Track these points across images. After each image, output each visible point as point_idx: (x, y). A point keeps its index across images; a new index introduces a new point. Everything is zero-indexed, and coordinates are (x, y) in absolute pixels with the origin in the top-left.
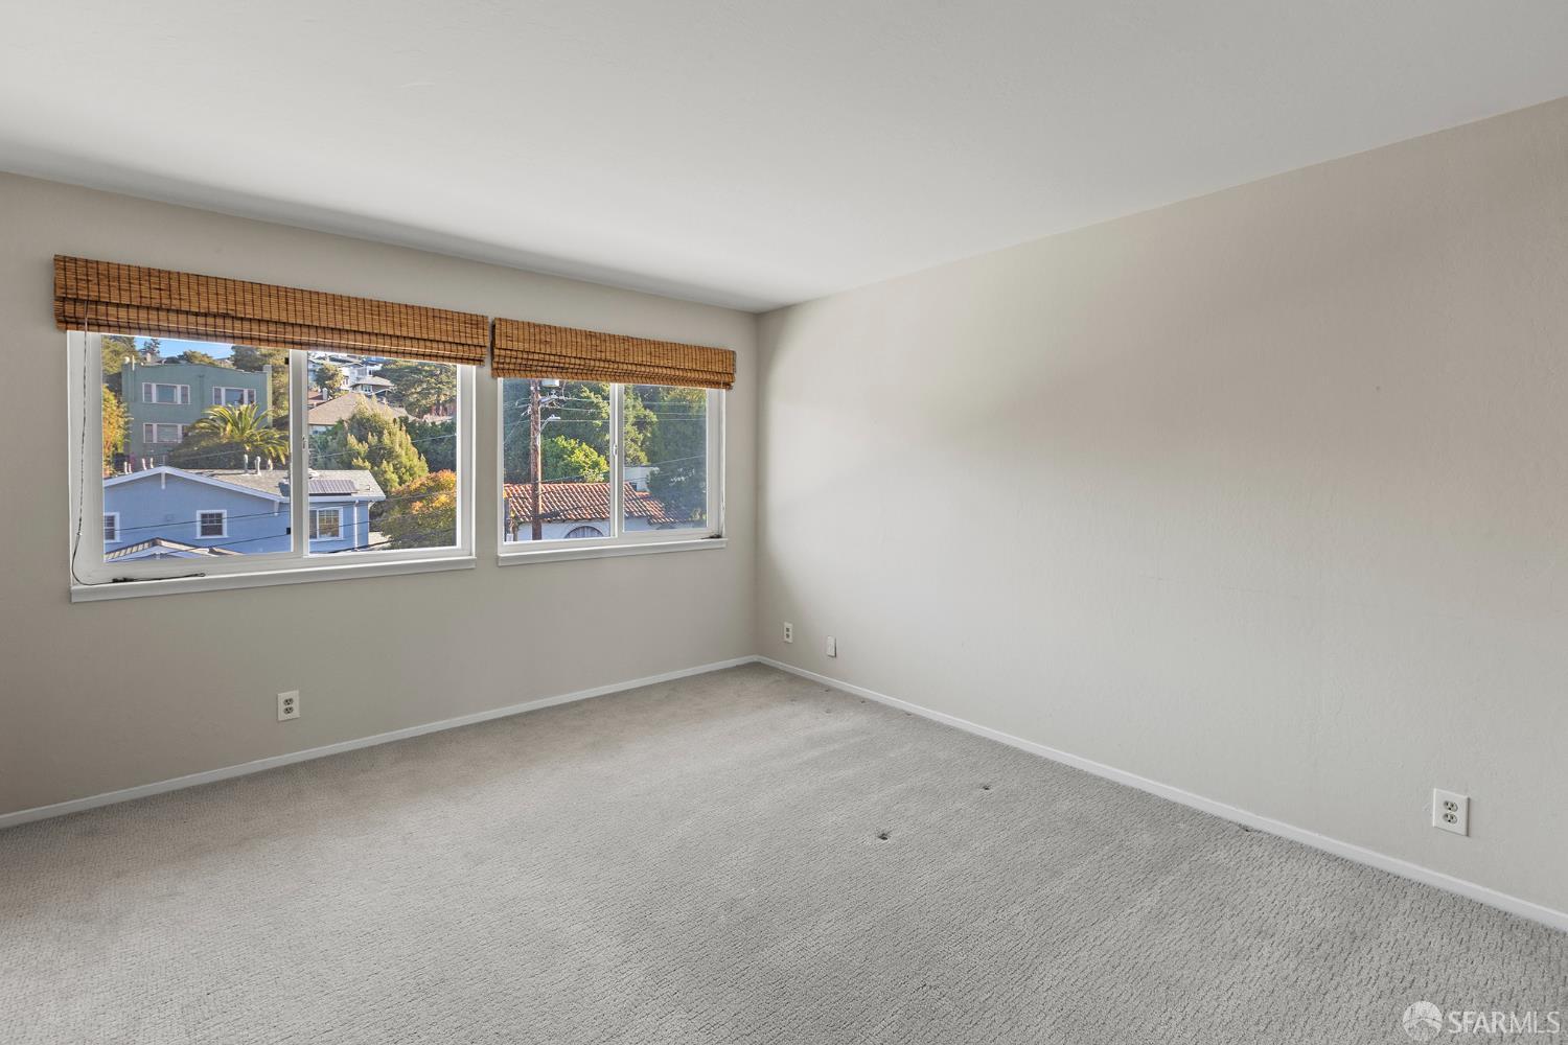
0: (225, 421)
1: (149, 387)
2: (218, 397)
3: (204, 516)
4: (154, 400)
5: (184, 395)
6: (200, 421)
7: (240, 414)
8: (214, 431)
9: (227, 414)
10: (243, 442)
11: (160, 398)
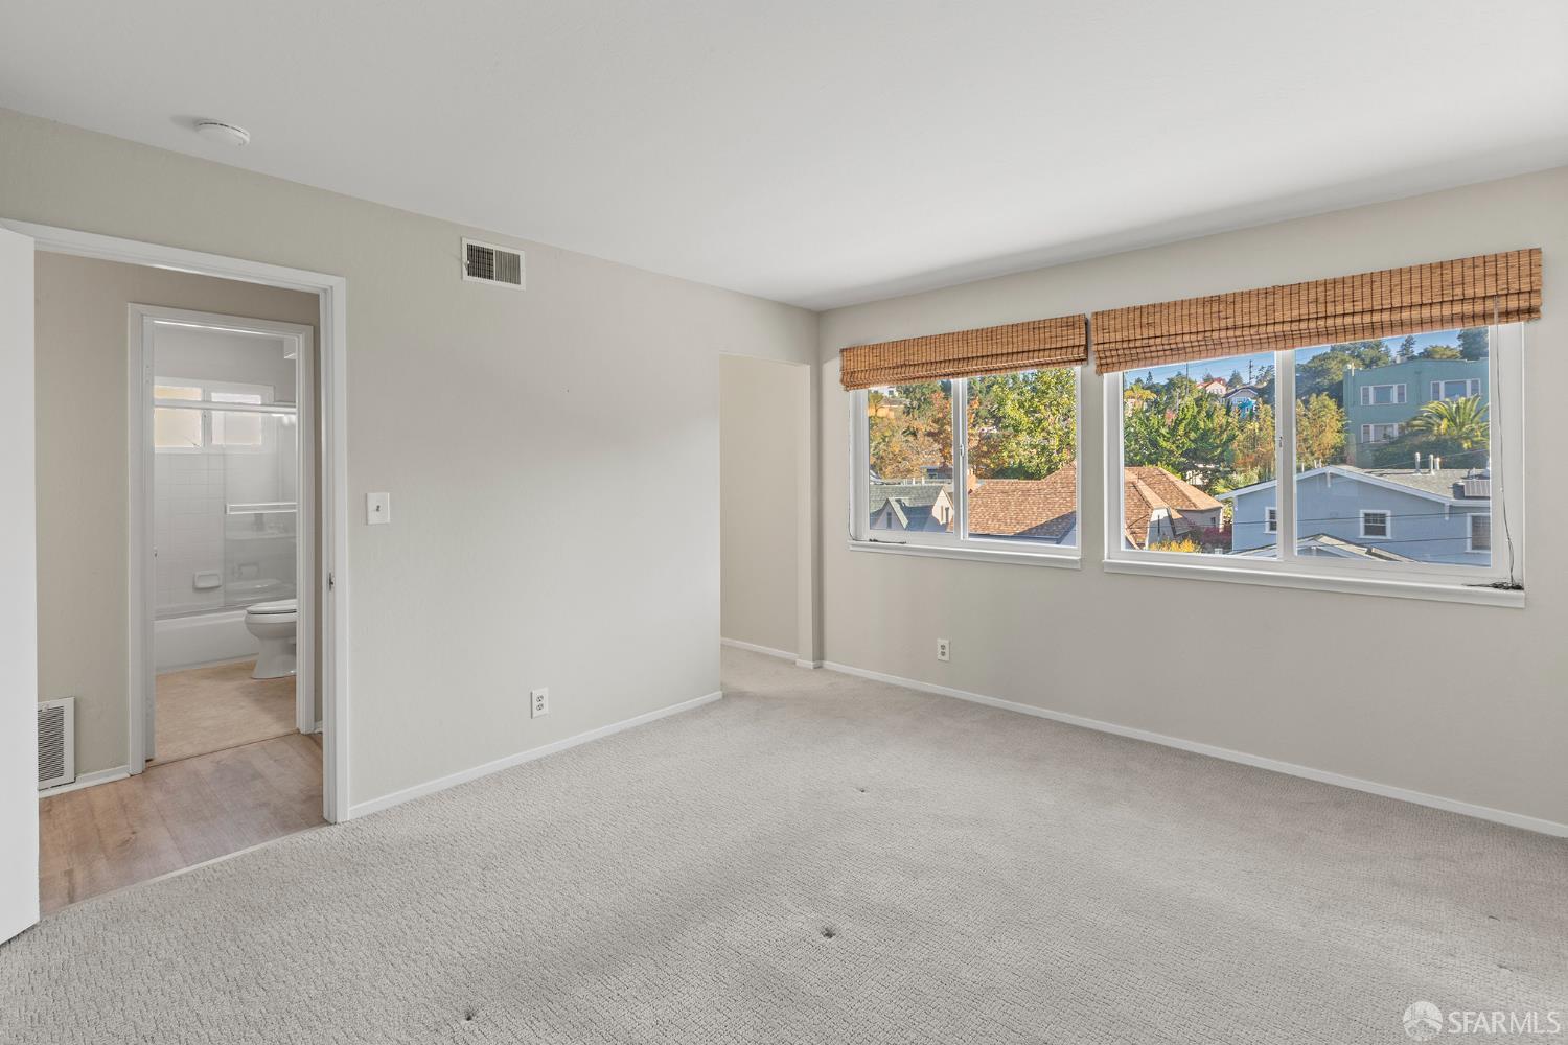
0: (1441, 417)
1: (1366, 391)
2: (1437, 392)
3: (1366, 515)
4: (1371, 402)
5: (1401, 395)
6: (1415, 419)
7: (1458, 408)
8: (1429, 428)
9: (1442, 410)
10: (1460, 437)
11: (1377, 400)
